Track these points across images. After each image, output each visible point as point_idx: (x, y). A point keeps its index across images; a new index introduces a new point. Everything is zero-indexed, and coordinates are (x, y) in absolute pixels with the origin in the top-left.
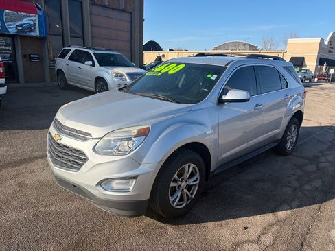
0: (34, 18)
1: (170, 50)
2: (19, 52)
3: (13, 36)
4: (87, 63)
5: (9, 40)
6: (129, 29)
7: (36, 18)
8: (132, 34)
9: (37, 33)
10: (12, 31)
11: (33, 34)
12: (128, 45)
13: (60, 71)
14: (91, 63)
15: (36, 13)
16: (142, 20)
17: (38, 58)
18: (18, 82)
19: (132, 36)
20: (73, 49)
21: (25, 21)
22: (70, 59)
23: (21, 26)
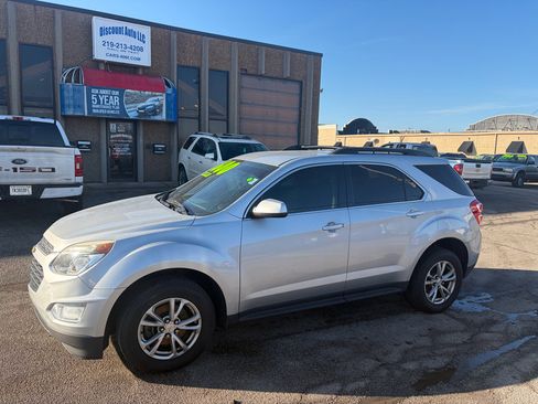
0: (160, 98)
1: (391, 132)
2: (141, 141)
3: (135, 122)
4: (207, 155)
5: (130, 126)
6: (297, 106)
7: (162, 98)
8: (300, 112)
9: (163, 117)
10: (132, 115)
11: (158, 118)
12: (294, 128)
13: (181, 166)
14: (211, 156)
15: (163, 92)
16: (317, 91)
17: (163, 149)
18: (136, 181)
19: (300, 115)
20: (199, 137)
21: (149, 102)
22: (193, 151)
23: (143, 108)
